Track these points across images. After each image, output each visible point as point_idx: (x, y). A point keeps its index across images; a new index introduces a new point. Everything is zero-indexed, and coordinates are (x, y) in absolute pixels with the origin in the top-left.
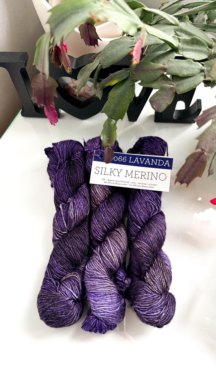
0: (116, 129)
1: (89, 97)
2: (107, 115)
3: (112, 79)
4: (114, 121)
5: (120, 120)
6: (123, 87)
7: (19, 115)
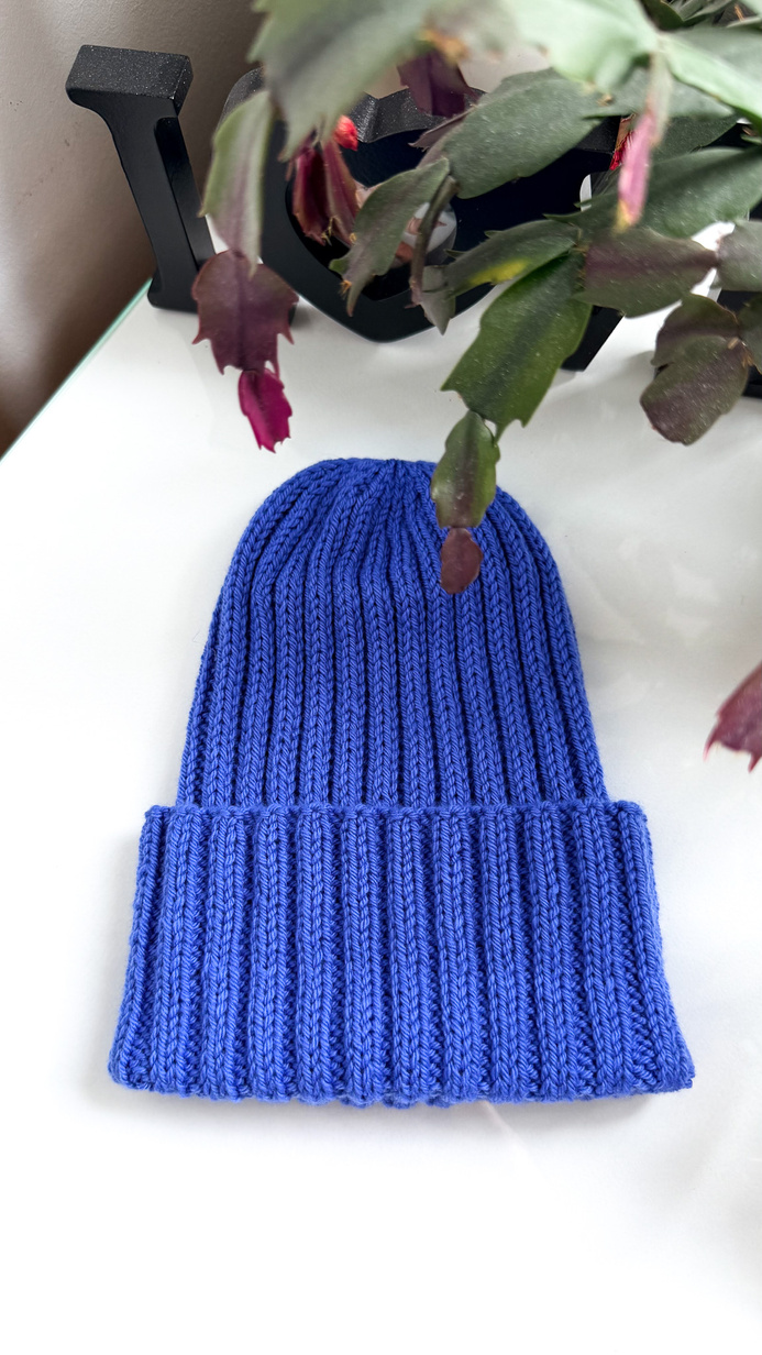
0: (497, 456)
2: (465, 399)
3: (499, 255)
4: (491, 426)
5: (517, 423)
7: (141, 303)
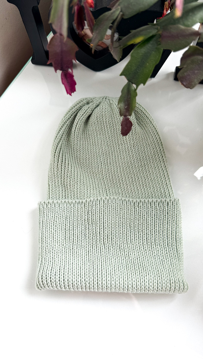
0: (136, 95)
1: (105, 46)
2: (127, 78)
3: (135, 36)
4: (134, 86)
5: (142, 85)
6: (149, 46)
